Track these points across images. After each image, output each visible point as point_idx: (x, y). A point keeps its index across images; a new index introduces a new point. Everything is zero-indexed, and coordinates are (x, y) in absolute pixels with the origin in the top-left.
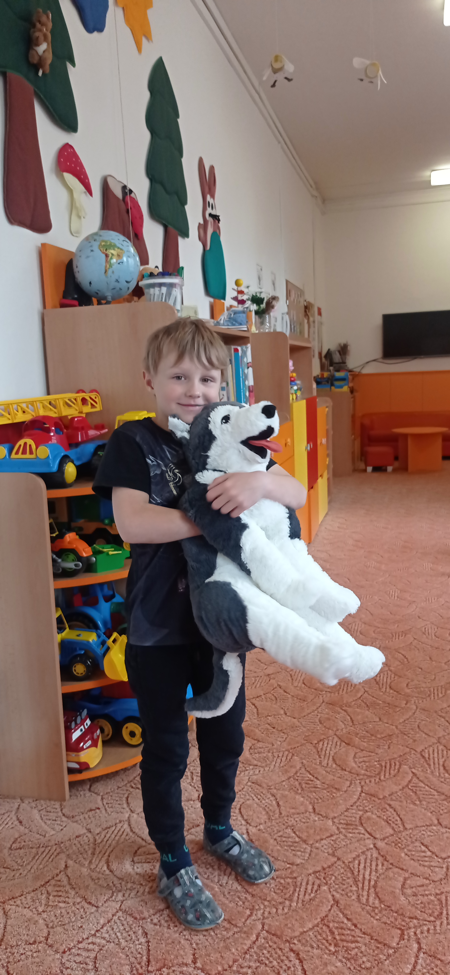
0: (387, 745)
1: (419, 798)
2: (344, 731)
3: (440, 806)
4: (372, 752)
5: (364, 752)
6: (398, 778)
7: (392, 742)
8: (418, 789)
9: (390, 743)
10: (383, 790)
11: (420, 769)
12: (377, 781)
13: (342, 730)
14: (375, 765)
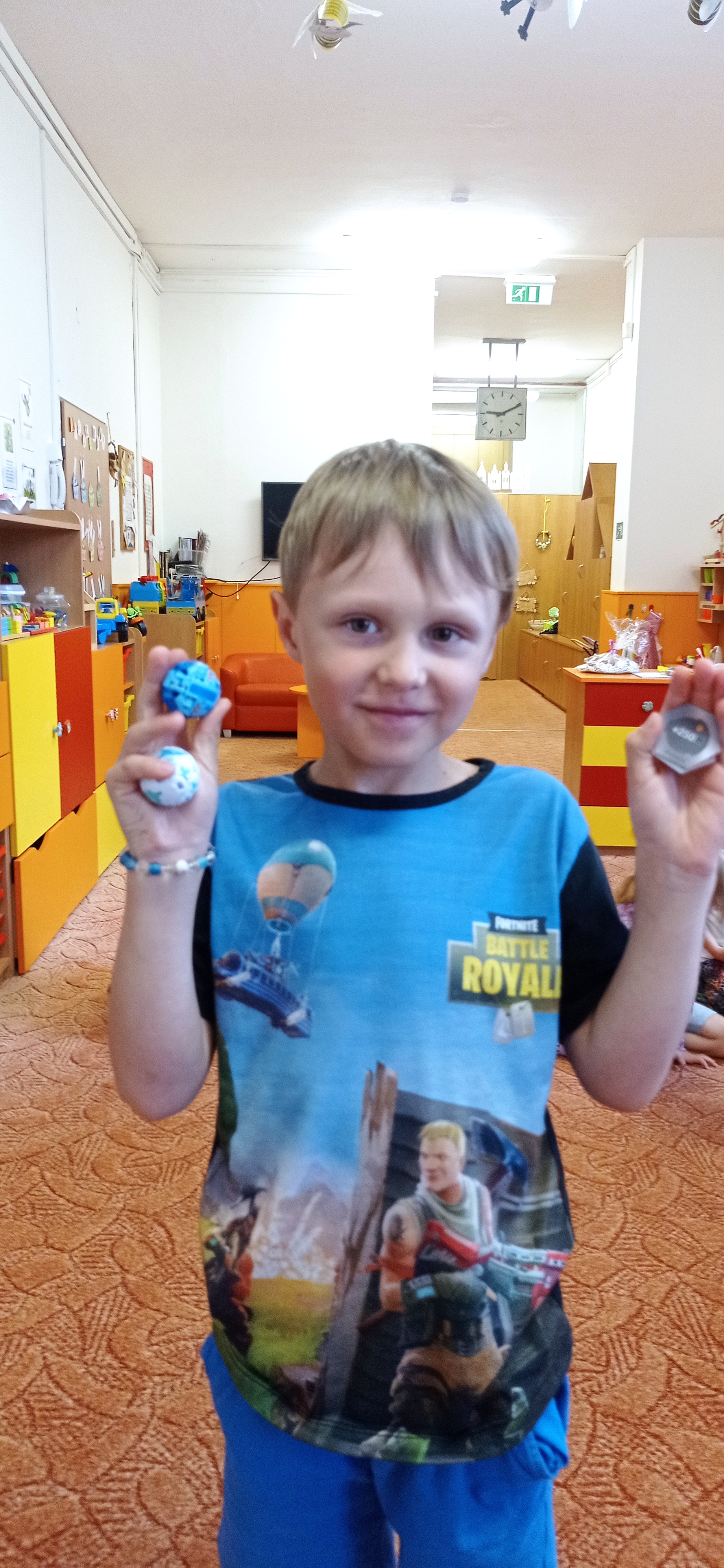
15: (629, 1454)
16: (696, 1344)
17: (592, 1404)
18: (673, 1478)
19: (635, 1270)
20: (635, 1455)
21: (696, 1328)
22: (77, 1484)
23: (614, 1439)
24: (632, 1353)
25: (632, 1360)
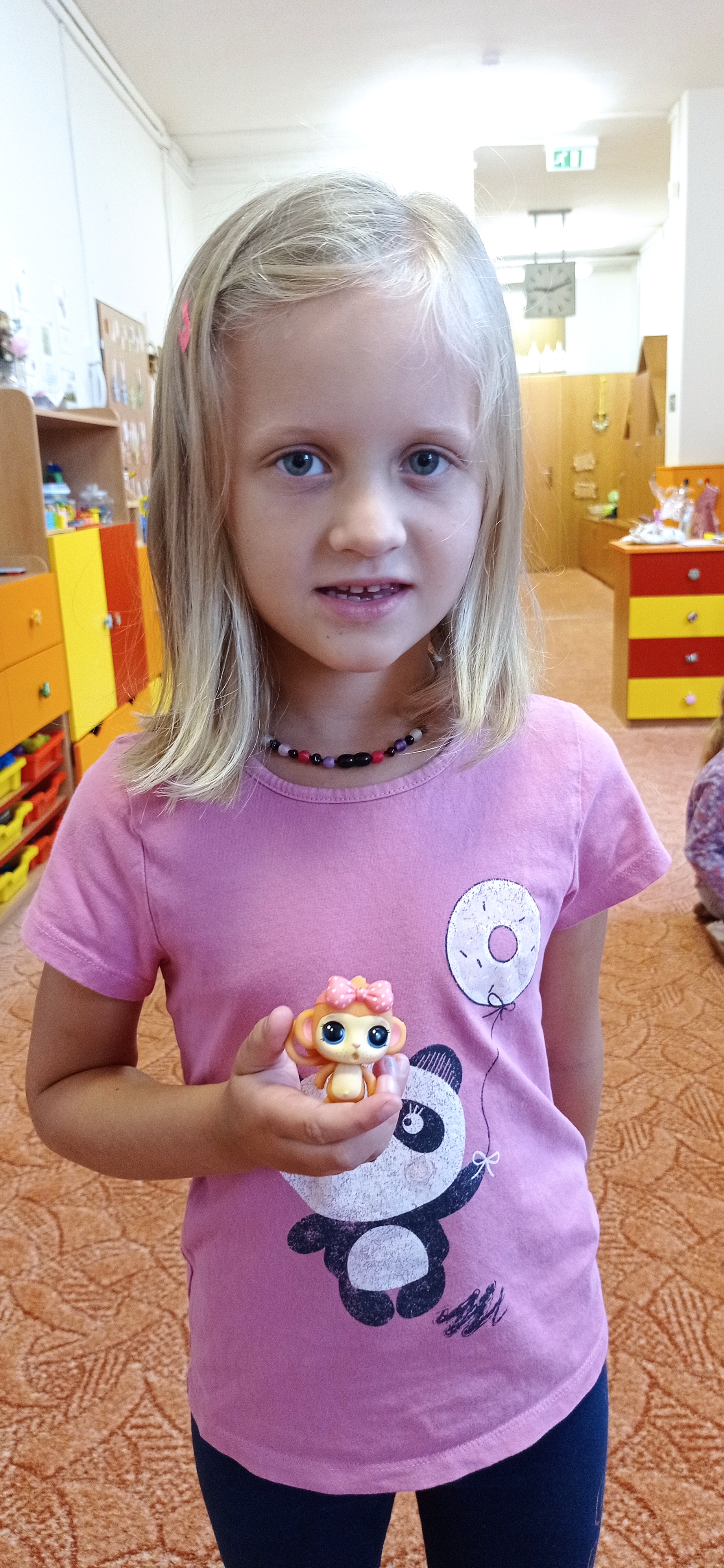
0: (115, 1305)
1: (139, 1462)
2: (33, 1277)
3: (179, 1482)
4: (74, 1332)
5: (58, 1333)
6: (110, 1406)
7: (128, 1296)
8: (144, 1432)
9: (124, 1298)
10: (61, 1451)
11: (166, 1371)
12: (56, 1423)
13: (30, 1272)
14: (69, 1370)
15: (635, 1212)
16: (705, 1129)
17: (604, 1176)
18: (674, 1229)
19: (653, 1074)
20: (641, 1212)
21: (707, 1117)
22: (147, 1240)
23: (623, 1202)
24: (645, 1137)
25: (645, 1143)
